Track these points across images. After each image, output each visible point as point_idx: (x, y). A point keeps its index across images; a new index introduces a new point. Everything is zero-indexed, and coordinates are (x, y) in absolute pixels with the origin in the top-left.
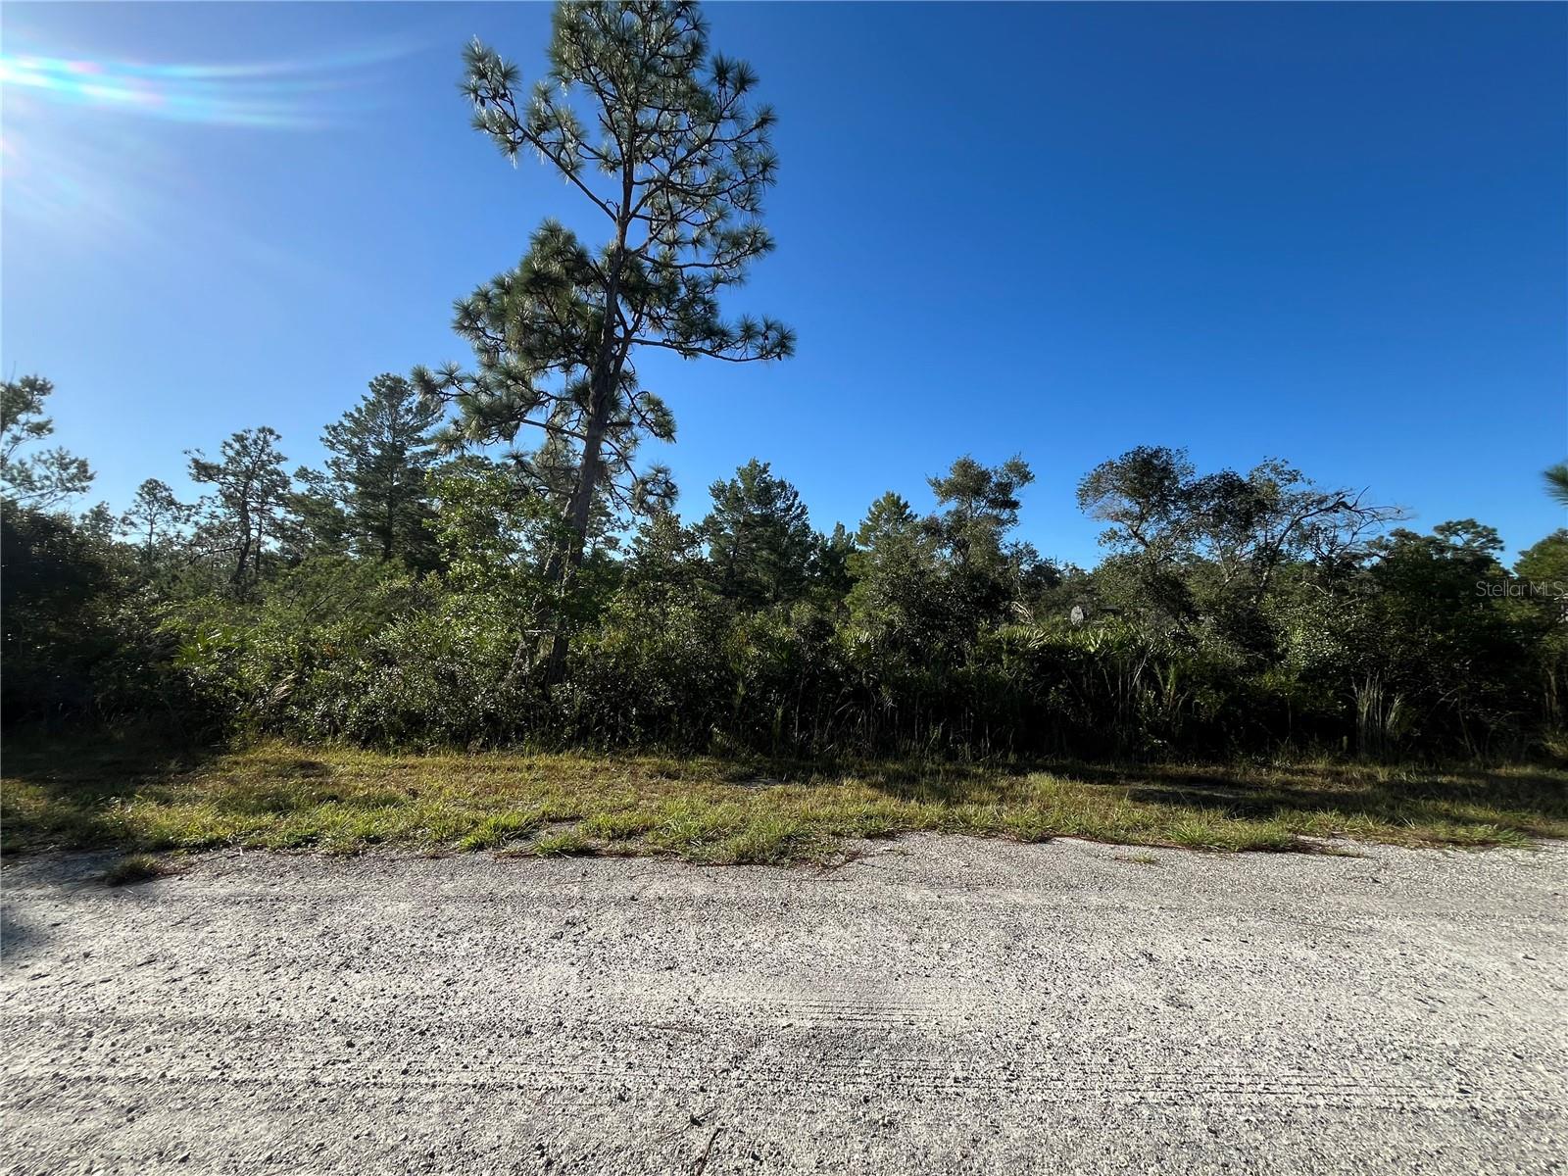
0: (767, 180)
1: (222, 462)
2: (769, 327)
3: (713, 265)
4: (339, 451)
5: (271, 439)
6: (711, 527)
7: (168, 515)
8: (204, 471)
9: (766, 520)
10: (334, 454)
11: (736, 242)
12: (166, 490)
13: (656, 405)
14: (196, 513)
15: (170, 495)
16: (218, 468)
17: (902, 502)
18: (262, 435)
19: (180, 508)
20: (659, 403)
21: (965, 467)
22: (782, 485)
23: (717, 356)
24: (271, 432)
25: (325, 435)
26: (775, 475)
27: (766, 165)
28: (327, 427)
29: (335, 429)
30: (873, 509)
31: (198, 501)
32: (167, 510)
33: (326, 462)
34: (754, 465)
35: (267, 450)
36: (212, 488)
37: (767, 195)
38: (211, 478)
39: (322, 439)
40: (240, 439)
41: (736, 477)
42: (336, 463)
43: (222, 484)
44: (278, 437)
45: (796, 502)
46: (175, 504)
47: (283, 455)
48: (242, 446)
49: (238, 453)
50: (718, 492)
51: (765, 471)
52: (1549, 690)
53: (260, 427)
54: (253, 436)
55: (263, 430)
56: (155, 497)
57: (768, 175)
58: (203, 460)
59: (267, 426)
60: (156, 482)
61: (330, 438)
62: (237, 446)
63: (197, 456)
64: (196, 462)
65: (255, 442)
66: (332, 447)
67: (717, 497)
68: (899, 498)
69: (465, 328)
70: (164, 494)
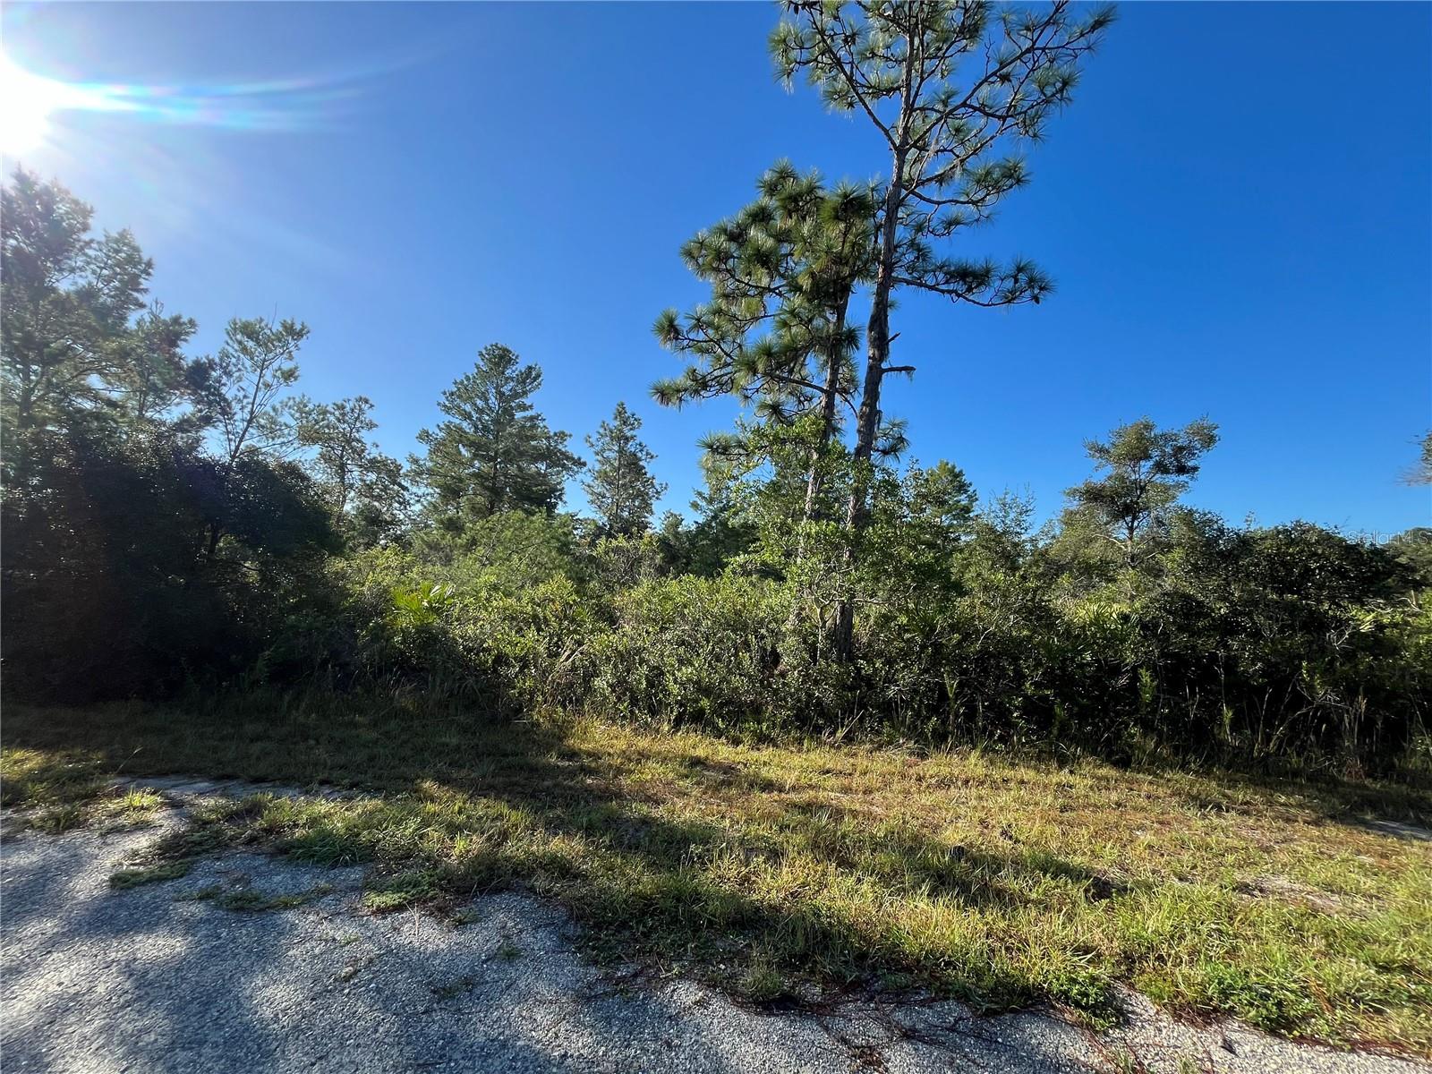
5: (365, 407)
17: (957, 470)
18: (358, 404)
24: (366, 402)
25: (443, 400)
35: (362, 418)
39: (439, 404)
40: (340, 407)
44: (372, 406)
47: (375, 422)
48: (341, 414)
49: (339, 420)
53: (358, 397)
54: (351, 404)
55: (359, 400)
59: (363, 396)
61: (447, 403)
65: (352, 411)
68: (954, 467)
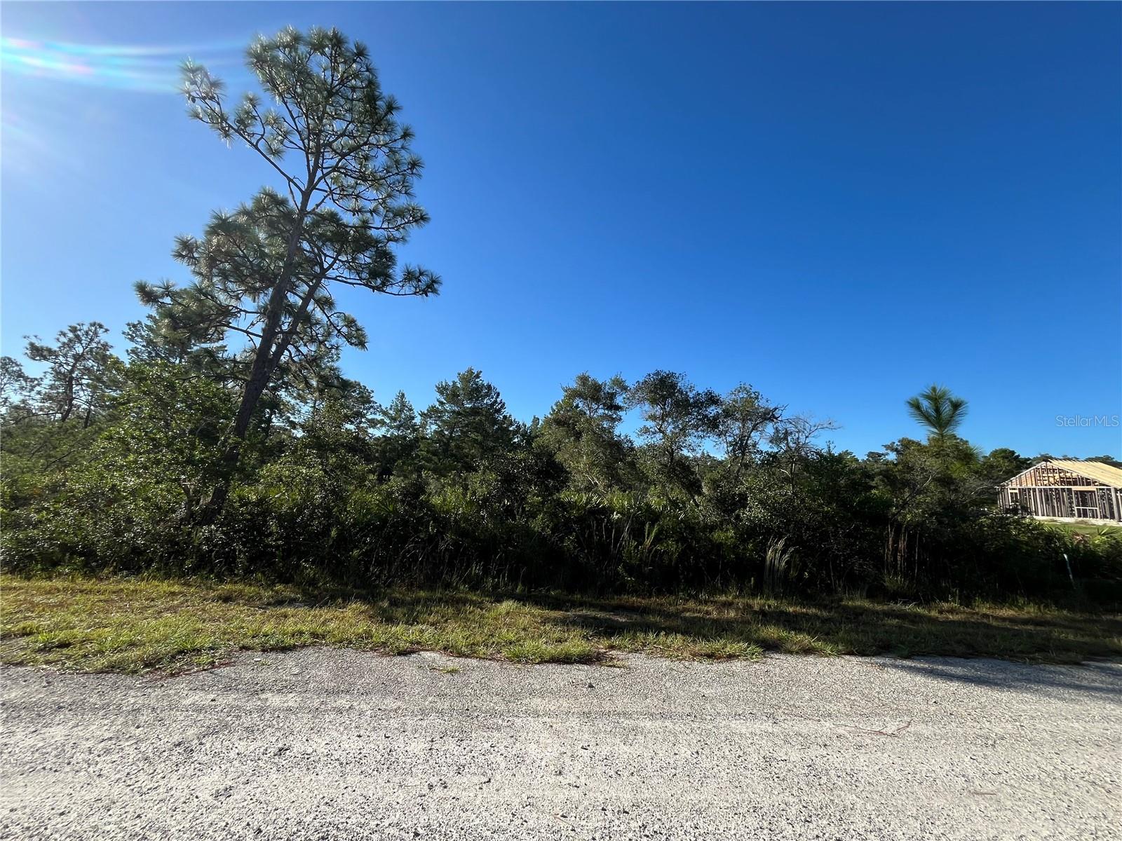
0: (415, 174)
1: (55, 346)
2: (421, 274)
3: (381, 228)
4: (137, 342)
5: (100, 331)
6: (432, 413)
7: (17, 385)
8: (38, 352)
9: (475, 412)
10: (134, 345)
11: (399, 213)
12: (17, 365)
13: (350, 323)
14: (39, 385)
15: (20, 370)
16: (49, 350)
18: (93, 328)
19: (26, 379)
20: (353, 321)
21: (584, 380)
22: (489, 387)
23: (384, 291)
24: (101, 326)
25: (127, 330)
26: (485, 379)
27: (414, 165)
28: (128, 325)
29: (134, 326)
30: (555, 407)
31: (42, 375)
32: (17, 381)
33: (127, 351)
34: (470, 372)
35: (96, 340)
36: (47, 365)
37: (417, 185)
38: (45, 358)
39: (124, 333)
40: (74, 330)
41: (457, 380)
42: (134, 351)
43: (55, 363)
44: (107, 330)
45: (499, 400)
46: (23, 377)
48: (75, 335)
49: (70, 340)
50: (442, 390)
51: (478, 376)
52: (888, 547)
53: (92, 322)
54: (85, 328)
55: (94, 324)
56: (7, 371)
57: (414, 171)
58: (38, 344)
59: (98, 321)
60: (9, 359)
61: (131, 333)
62: (71, 335)
63: (34, 340)
64: (32, 345)
65: (87, 333)
66: (132, 339)
67: (441, 393)
69: (183, 257)
70: (16, 368)
